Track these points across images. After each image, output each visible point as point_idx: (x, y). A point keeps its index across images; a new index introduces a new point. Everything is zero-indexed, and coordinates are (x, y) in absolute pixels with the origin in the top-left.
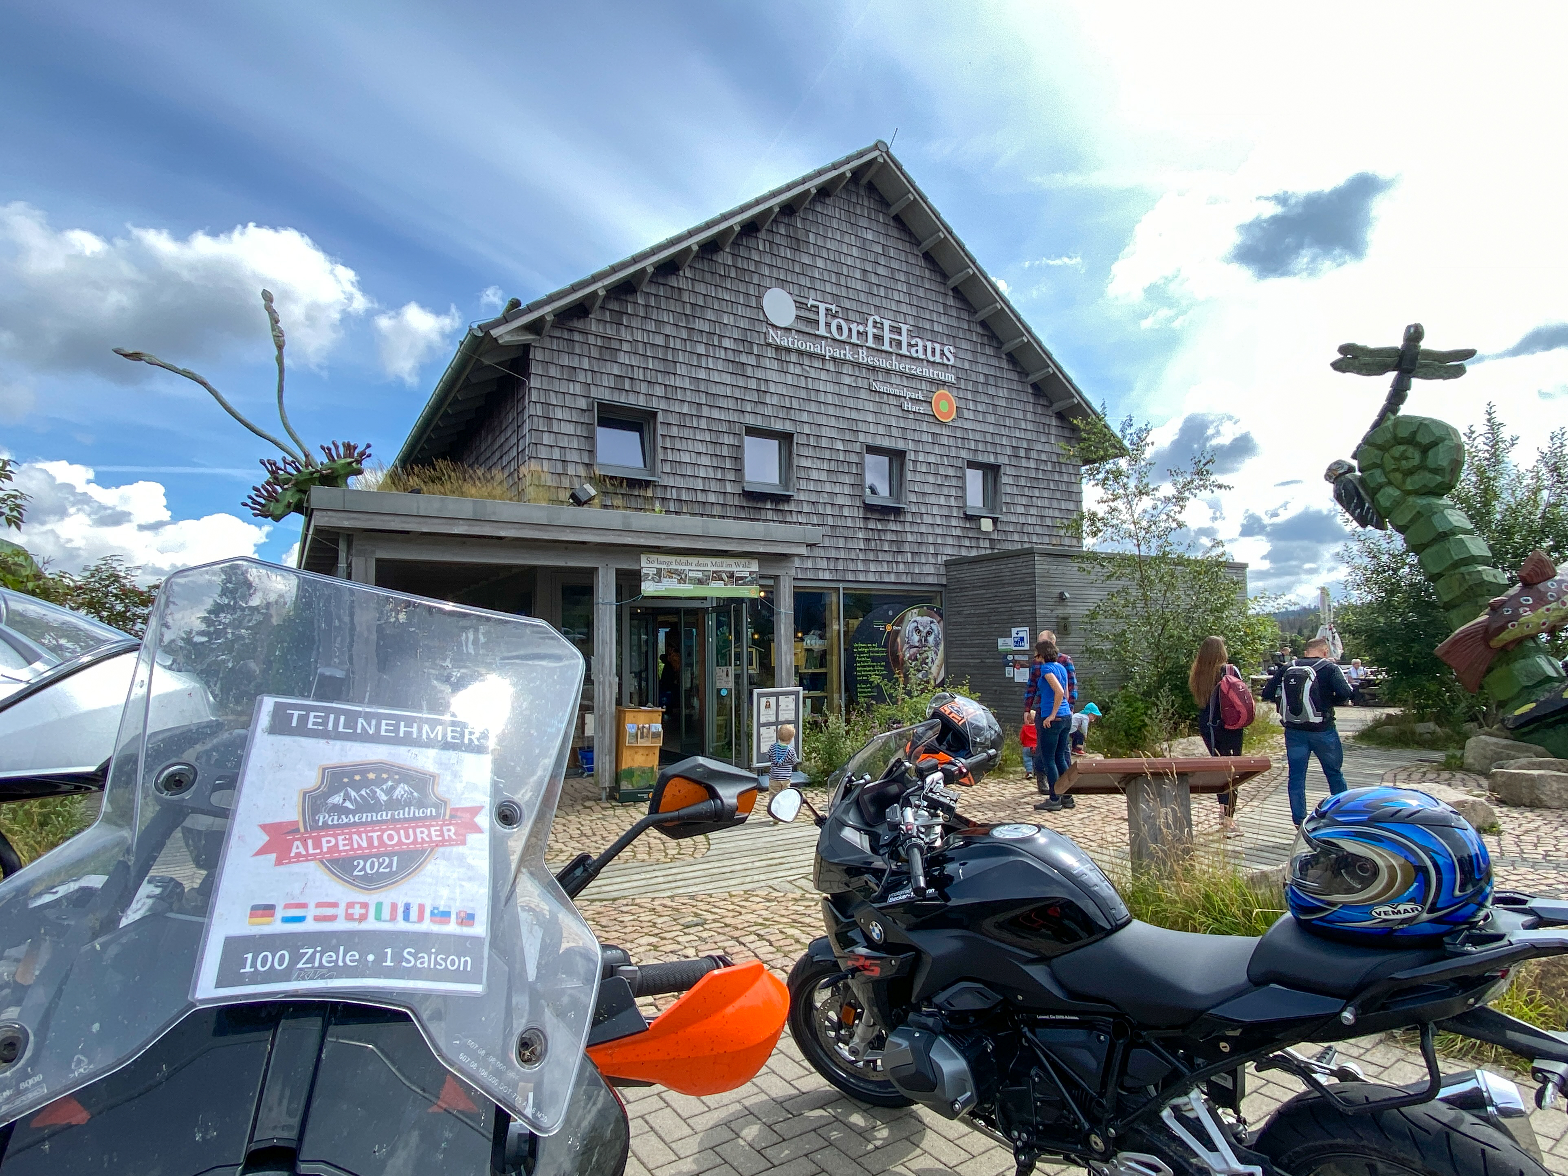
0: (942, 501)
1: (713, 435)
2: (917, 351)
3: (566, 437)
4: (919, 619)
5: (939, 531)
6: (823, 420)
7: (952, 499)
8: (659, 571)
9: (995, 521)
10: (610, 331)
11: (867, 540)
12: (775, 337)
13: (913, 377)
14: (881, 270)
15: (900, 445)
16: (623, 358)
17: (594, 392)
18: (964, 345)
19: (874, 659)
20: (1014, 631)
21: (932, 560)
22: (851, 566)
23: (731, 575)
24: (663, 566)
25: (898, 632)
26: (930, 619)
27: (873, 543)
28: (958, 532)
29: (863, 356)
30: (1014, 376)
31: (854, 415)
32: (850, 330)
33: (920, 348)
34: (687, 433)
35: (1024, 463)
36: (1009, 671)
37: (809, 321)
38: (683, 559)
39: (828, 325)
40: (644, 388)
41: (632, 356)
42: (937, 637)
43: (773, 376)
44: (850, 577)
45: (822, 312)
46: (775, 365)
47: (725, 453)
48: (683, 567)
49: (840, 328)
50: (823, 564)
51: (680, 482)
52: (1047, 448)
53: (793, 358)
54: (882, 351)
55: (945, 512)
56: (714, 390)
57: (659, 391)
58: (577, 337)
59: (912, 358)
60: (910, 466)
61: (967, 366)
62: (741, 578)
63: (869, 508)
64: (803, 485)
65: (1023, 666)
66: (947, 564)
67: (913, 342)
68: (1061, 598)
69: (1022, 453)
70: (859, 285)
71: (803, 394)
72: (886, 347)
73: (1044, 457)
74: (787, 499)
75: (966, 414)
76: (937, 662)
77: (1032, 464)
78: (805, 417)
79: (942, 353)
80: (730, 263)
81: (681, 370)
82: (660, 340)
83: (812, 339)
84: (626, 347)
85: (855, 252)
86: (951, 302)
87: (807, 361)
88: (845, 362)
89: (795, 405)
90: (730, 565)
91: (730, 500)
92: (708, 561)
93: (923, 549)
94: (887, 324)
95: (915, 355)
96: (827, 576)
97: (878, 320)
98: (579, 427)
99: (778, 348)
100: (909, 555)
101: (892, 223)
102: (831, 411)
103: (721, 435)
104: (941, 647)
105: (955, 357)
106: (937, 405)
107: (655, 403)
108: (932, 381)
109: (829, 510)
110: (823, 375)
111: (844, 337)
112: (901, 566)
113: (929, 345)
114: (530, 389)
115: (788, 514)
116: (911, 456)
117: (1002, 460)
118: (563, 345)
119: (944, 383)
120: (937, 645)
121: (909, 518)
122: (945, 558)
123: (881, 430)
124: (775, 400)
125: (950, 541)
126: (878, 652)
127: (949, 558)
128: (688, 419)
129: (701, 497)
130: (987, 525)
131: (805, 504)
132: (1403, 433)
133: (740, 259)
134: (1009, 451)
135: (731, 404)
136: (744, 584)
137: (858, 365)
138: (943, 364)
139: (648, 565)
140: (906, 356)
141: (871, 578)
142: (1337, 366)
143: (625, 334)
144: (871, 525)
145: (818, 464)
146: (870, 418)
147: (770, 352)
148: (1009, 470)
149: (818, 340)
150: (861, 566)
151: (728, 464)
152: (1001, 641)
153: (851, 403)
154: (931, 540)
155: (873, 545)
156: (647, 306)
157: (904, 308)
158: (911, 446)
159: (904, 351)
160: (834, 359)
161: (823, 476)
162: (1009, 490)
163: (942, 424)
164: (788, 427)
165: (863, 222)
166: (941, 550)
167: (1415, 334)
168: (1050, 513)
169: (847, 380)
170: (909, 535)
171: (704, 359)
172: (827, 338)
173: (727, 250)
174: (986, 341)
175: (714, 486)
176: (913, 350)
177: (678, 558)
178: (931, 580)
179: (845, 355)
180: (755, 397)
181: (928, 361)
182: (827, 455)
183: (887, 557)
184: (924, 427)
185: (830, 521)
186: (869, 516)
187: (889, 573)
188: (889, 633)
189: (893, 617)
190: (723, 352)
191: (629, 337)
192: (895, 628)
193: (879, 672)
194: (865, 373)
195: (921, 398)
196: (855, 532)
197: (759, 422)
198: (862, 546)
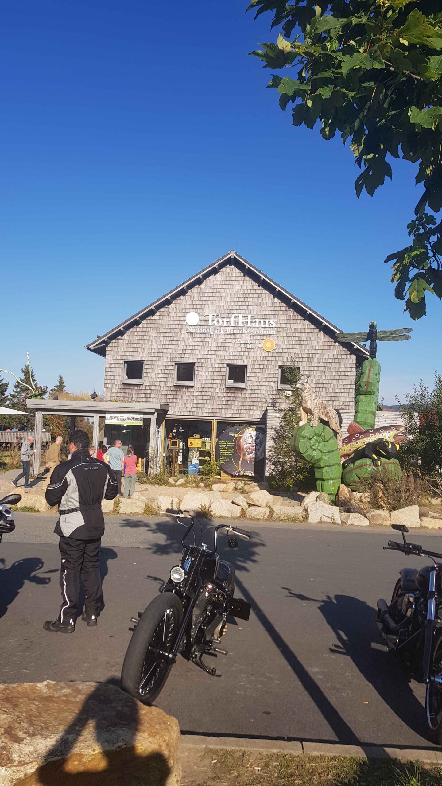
1: (164, 367)
5: (263, 396)
6: (210, 357)
7: (272, 383)
10: (131, 338)
11: (227, 401)
12: (190, 329)
13: (254, 335)
14: (240, 295)
15: (245, 363)
16: (134, 345)
17: (125, 358)
18: (283, 317)
19: (228, 447)
24: (111, 416)
25: (241, 437)
28: (274, 397)
31: (224, 353)
32: (223, 321)
33: (257, 323)
34: (155, 367)
35: (316, 364)
37: (206, 321)
38: (119, 414)
39: (213, 321)
40: (141, 354)
41: (138, 344)
42: (261, 440)
43: (189, 343)
44: (219, 415)
45: (211, 317)
46: (190, 339)
47: (168, 372)
48: (118, 416)
49: (218, 321)
50: (207, 410)
51: (151, 384)
52: (334, 356)
53: (198, 335)
54: (238, 327)
55: (268, 388)
56: (165, 351)
57: (146, 354)
58: (120, 341)
60: (249, 370)
61: (284, 326)
62: (137, 419)
63: (229, 388)
64: (200, 381)
67: (254, 321)
69: (315, 360)
70: (229, 303)
71: (201, 348)
72: (240, 325)
73: (329, 361)
74: (192, 387)
75: (282, 346)
76: (260, 450)
77: (321, 365)
78: (201, 356)
79: (269, 323)
81: (154, 346)
82: (147, 338)
83: (206, 327)
85: (228, 291)
86: (276, 301)
87: (203, 336)
88: (220, 334)
89: (198, 352)
90: (133, 416)
91: (169, 389)
92: (127, 414)
93: (255, 404)
94: (241, 316)
95: (254, 326)
96: (207, 415)
97: (236, 315)
98: (119, 369)
99: (192, 333)
100: (248, 407)
101: (246, 275)
102: (213, 353)
103: (167, 366)
104: (263, 444)
105: (277, 323)
106: (266, 344)
107: (143, 358)
108: (263, 335)
109: (210, 390)
110: (210, 340)
111: (220, 324)
112: (243, 411)
113: (262, 321)
115: (193, 392)
116: (251, 367)
117: (304, 364)
118: (115, 344)
119: (270, 335)
121: (248, 391)
123: (237, 358)
124: (189, 352)
125: (270, 400)
126: (231, 445)
128: (155, 362)
129: (158, 388)
130: (288, 393)
131: (199, 388)
133: (177, 305)
134: (307, 360)
135: (171, 355)
136: (138, 421)
137: (227, 334)
138: (270, 327)
139: (108, 416)
140: (250, 327)
141: (228, 415)
144: (229, 395)
145: (207, 373)
146: (231, 353)
147: (188, 335)
148: (306, 368)
149: (208, 327)
150: (223, 411)
151: (169, 376)
153: (222, 349)
154: (259, 400)
155: (230, 403)
156: (143, 327)
157: (251, 308)
158: (251, 362)
159: (249, 325)
160: (215, 333)
161: (208, 377)
165: (233, 278)
166: (263, 404)
168: (332, 386)
169: (222, 340)
170: (248, 398)
171: (162, 341)
172: (212, 326)
173: (173, 302)
175: (164, 384)
176: (254, 324)
177: (117, 414)
178: (257, 416)
179: (220, 331)
180: (181, 351)
181: (262, 327)
182: (210, 369)
183: (237, 407)
184: (259, 354)
185: (211, 394)
186: (228, 391)
187: (237, 413)
188: (237, 437)
189: (239, 431)
190: (169, 338)
191: (137, 338)
192: (239, 435)
193: (230, 452)
194: (229, 336)
195: (256, 343)
196: (222, 398)
197: (182, 360)
198: (224, 403)
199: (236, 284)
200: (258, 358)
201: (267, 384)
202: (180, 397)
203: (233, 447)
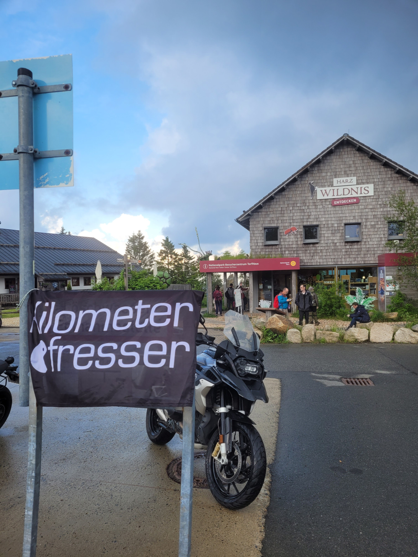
3: (258, 237)
5: (375, 246)
6: (330, 219)
7: (382, 235)
9: (400, 240)
10: (268, 210)
11: (346, 252)
15: (360, 221)
16: (270, 216)
17: (264, 225)
18: (389, 183)
21: (372, 256)
22: (340, 260)
27: (348, 252)
28: (385, 246)
31: (341, 215)
40: (276, 222)
41: (273, 214)
43: (313, 210)
44: (340, 263)
46: (314, 207)
47: (298, 234)
50: (330, 260)
51: (285, 243)
53: (319, 204)
55: (379, 240)
56: (294, 218)
57: (280, 221)
60: (363, 227)
63: (348, 242)
64: (323, 238)
66: (379, 257)
71: (323, 213)
74: (317, 243)
78: (323, 219)
81: (286, 215)
82: (280, 209)
84: (271, 213)
85: (342, 166)
86: (383, 170)
87: (324, 203)
89: (320, 216)
91: (299, 246)
93: (369, 253)
96: (331, 263)
98: (260, 234)
99: (314, 202)
100: (363, 255)
101: (357, 152)
107: (278, 225)
109: (332, 245)
110: (330, 206)
112: (359, 259)
115: (318, 247)
116: (364, 224)
117: (406, 218)
118: (256, 216)
121: (363, 243)
122: (378, 255)
123: (352, 218)
124: (313, 217)
125: (381, 249)
127: (380, 254)
128: (287, 227)
129: (291, 246)
130: (396, 242)
131: (323, 244)
135: (300, 221)
141: (347, 263)
144: (348, 247)
145: (329, 232)
146: (347, 215)
147: (312, 204)
150: (343, 260)
151: (299, 236)
153: (340, 212)
154: (372, 250)
155: (348, 253)
156: (277, 201)
158: (364, 220)
161: (330, 235)
164: (317, 223)
165: (345, 156)
166: (377, 252)
170: (363, 249)
171: (292, 211)
173: (298, 180)
175: (295, 243)
178: (372, 262)
182: (331, 229)
183: (354, 256)
184: (370, 214)
185: (333, 248)
186: (347, 244)
187: (354, 261)
190: (297, 207)
191: (272, 210)
196: (341, 250)
197: (308, 224)
198: (344, 254)
199: (348, 160)
200: (369, 217)
201: (378, 236)
202: (308, 252)
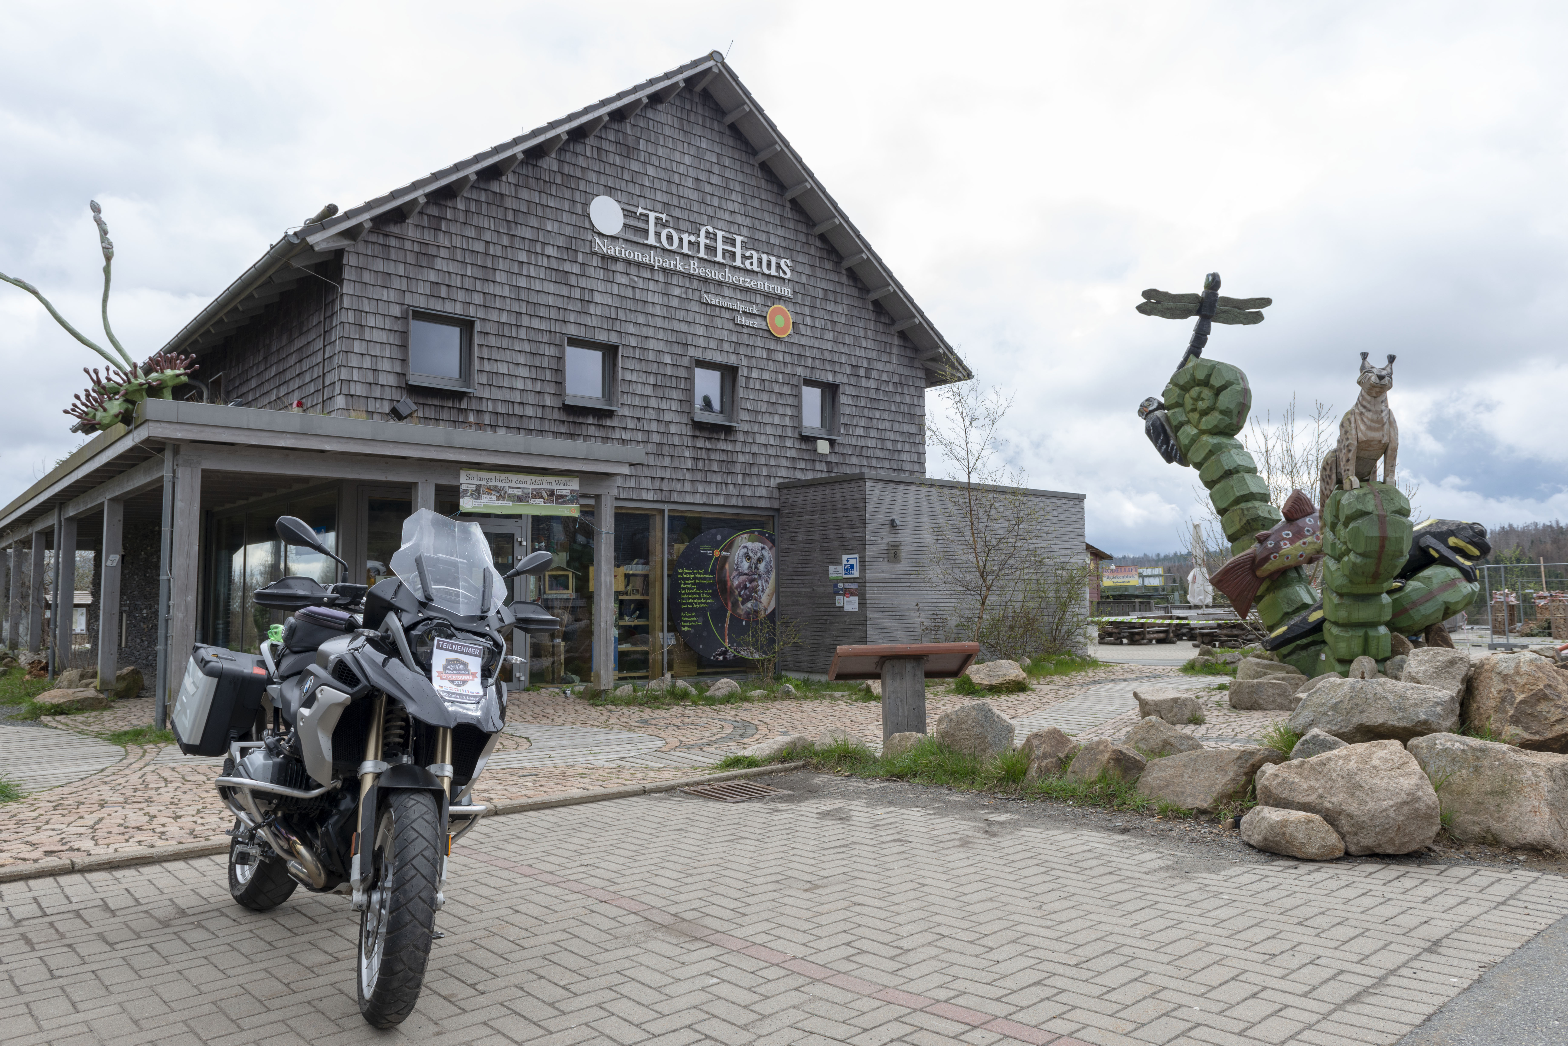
0: (776, 420)
1: (533, 345)
2: (751, 264)
3: (378, 346)
4: (749, 544)
5: (771, 451)
6: (651, 333)
7: (787, 418)
8: (478, 487)
9: (832, 443)
10: (428, 236)
11: (696, 459)
12: (601, 246)
13: (748, 290)
14: (714, 180)
15: (733, 360)
16: (439, 264)
17: (409, 300)
18: (802, 258)
19: (700, 586)
20: (845, 558)
21: (764, 482)
22: (677, 486)
23: (551, 493)
24: (483, 483)
25: (726, 558)
26: (761, 545)
27: (701, 463)
28: (793, 453)
29: (694, 268)
30: (855, 293)
31: (684, 328)
32: (681, 240)
33: (755, 261)
34: (505, 343)
35: (864, 382)
36: (839, 600)
37: (638, 230)
38: (503, 476)
39: (658, 234)
40: (461, 296)
41: (450, 262)
42: (768, 564)
43: (600, 286)
44: (676, 498)
45: (652, 221)
46: (601, 274)
47: (545, 364)
48: (502, 484)
49: (670, 238)
50: (648, 484)
51: (496, 394)
52: (888, 368)
53: (620, 267)
54: (715, 262)
55: (779, 432)
56: (535, 298)
57: (477, 299)
58: (393, 242)
59: (747, 270)
60: (742, 382)
61: (804, 279)
62: (562, 496)
63: (698, 426)
64: (628, 399)
65: (852, 594)
66: (780, 487)
67: (748, 254)
68: (893, 525)
69: (862, 372)
70: (692, 195)
71: (630, 305)
72: (719, 258)
73: (885, 377)
74: (610, 414)
75: (803, 330)
76: (767, 591)
77: (873, 384)
78: (631, 329)
79: (778, 266)
80: (555, 169)
81: (500, 277)
82: (479, 247)
83: (641, 248)
84: (444, 253)
85: (687, 160)
86: (788, 213)
87: (634, 271)
88: (675, 272)
89: (621, 315)
90: (550, 483)
91: (548, 414)
92: (528, 478)
93: (755, 470)
94: (720, 234)
95: (749, 267)
96: (651, 496)
97: (711, 230)
98: (392, 335)
99: (604, 257)
100: (740, 476)
101: (727, 132)
102: (659, 323)
103: (542, 346)
104: (773, 575)
105: (792, 270)
106: (773, 319)
107: (472, 311)
108: (767, 295)
109: (655, 427)
110: (652, 286)
111: (675, 247)
112: (731, 488)
113: (765, 257)
114: (342, 295)
115: (611, 430)
116: (743, 372)
117: (841, 379)
118: (378, 250)
119: (780, 298)
120: (768, 572)
121: (740, 437)
122: (778, 481)
123: (713, 344)
124: (599, 311)
125: (784, 462)
126: (704, 579)
127: (782, 481)
128: (506, 328)
129: (518, 410)
130: (823, 447)
131: (629, 420)
132: (1201, 375)
133: (566, 165)
134: (848, 370)
135: (553, 314)
136: (564, 502)
137: (690, 276)
138: (780, 278)
139: (467, 481)
140: (740, 269)
141: (698, 499)
142: (1141, 309)
143: (443, 240)
144: (700, 444)
145: (644, 378)
146: (701, 331)
147: (596, 261)
148: (848, 390)
149: (647, 250)
150: (688, 487)
151: (548, 376)
152: (832, 569)
153: (680, 315)
154: (763, 461)
155: (701, 465)
156: (467, 211)
157: (739, 219)
158: (744, 361)
159: (738, 263)
160: (663, 270)
161: (650, 391)
162: (847, 410)
163: (778, 339)
164: (613, 339)
165: (697, 130)
166: (774, 472)
167: (1214, 283)
168: (892, 436)
169: (677, 291)
170: (740, 455)
171: (525, 267)
172: (656, 247)
173: (553, 155)
174: (824, 255)
175: (532, 398)
176: (747, 262)
177: (498, 475)
178: (763, 503)
179: (675, 266)
180: (578, 306)
181: (763, 274)
182: (654, 368)
183: (716, 478)
184: (759, 342)
185: (656, 438)
186: (698, 434)
187: (718, 494)
188: (717, 559)
189: (722, 541)
190: (545, 259)
191: (447, 243)
192: (723, 553)
193: (705, 600)
194: (696, 284)
195: (755, 312)
196: (683, 451)
197: (582, 333)
198: (689, 465)
199: (704, 145)
200: (757, 353)
203: (710, 586)
